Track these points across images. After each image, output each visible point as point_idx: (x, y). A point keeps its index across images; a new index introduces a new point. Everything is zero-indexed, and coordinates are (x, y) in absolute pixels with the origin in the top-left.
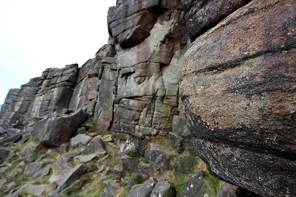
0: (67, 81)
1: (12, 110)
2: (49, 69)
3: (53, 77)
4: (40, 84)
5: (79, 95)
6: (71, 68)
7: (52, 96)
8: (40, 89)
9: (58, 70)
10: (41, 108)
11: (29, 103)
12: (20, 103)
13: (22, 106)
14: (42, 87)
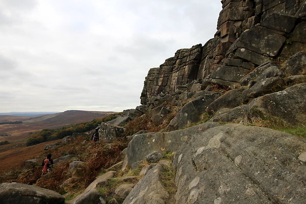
0: (195, 59)
1: (157, 85)
2: (180, 50)
3: (184, 57)
4: (175, 63)
5: (204, 70)
6: (196, 48)
7: (184, 72)
8: (175, 67)
9: (187, 50)
10: (178, 81)
11: (168, 79)
12: (161, 79)
13: (163, 81)
14: (176, 65)
